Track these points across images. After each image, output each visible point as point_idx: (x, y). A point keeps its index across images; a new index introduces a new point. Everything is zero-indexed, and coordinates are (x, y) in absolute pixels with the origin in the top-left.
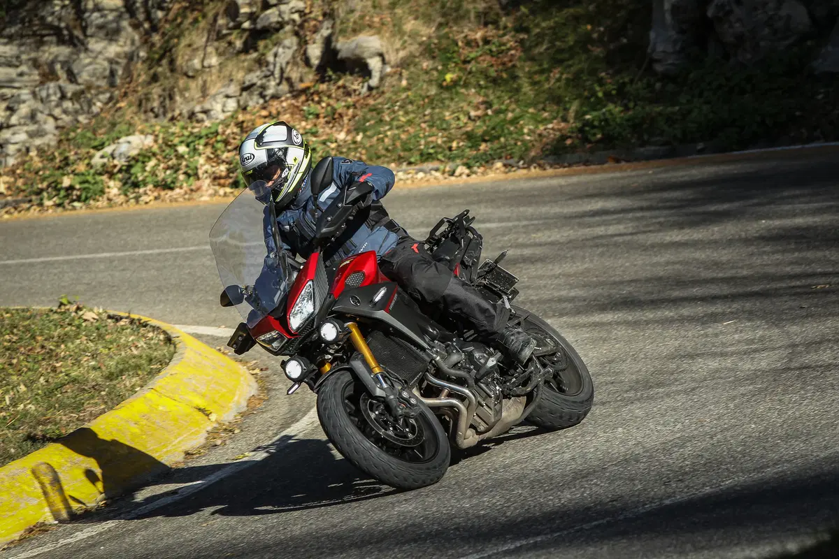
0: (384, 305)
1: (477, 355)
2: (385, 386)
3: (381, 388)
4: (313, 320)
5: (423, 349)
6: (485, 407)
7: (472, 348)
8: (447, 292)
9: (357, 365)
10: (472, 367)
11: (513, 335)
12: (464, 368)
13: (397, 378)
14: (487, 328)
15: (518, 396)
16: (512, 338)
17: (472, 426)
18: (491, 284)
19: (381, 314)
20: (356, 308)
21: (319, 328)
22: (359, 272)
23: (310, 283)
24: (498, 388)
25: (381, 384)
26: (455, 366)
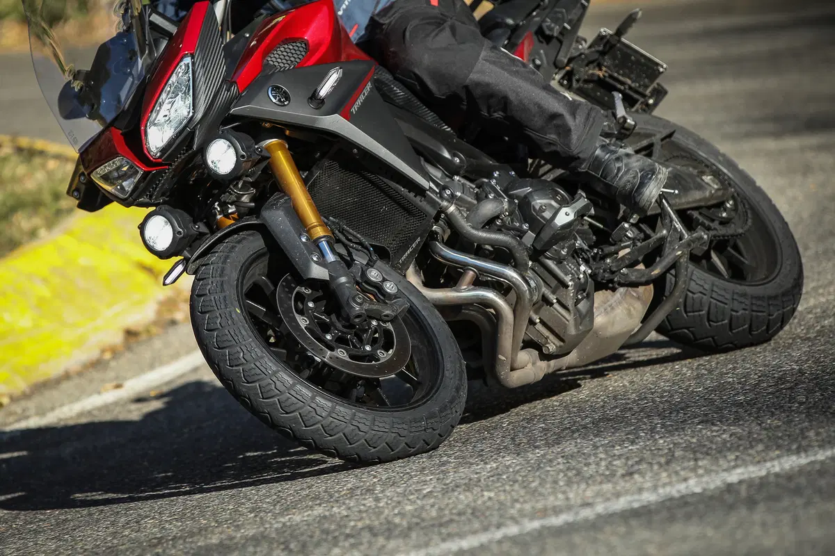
0: (340, 103)
1: (538, 202)
2: (331, 257)
3: (322, 262)
4: (192, 134)
5: (420, 191)
6: (556, 306)
7: (529, 189)
8: (474, 77)
9: (276, 218)
10: (525, 227)
11: (618, 159)
12: (509, 229)
13: (361, 244)
14: (559, 149)
15: (634, 285)
16: (617, 165)
17: (528, 344)
18: (611, 77)
19: (335, 123)
20: (279, 110)
21: (203, 150)
22: (294, 40)
23: (188, 60)
24: (583, 268)
25: (322, 255)
26: (489, 223)
